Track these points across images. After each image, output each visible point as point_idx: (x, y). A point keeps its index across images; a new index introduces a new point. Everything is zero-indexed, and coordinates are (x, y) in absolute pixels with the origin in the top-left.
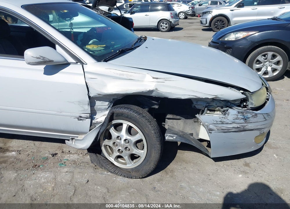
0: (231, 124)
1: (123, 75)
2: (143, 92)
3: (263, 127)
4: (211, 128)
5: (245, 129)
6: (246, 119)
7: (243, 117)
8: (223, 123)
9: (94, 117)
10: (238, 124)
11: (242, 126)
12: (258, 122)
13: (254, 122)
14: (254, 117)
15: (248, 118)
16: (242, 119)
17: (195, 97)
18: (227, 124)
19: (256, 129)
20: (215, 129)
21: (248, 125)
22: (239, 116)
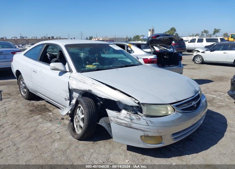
0: (122, 120)
1: (82, 80)
2: (87, 90)
3: (146, 130)
4: (111, 119)
5: (131, 126)
6: (131, 120)
7: (130, 117)
8: (117, 118)
9: (72, 100)
10: (126, 121)
11: (129, 124)
12: (140, 124)
13: (138, 124)
14: (137, 120)
15: (133, 119)
16: (129, 118)
17: (108, 98)
18: (120, 119)
19: (140, 130)
20: (114, 121)
21: (133, 124)
22: (128, 116)
